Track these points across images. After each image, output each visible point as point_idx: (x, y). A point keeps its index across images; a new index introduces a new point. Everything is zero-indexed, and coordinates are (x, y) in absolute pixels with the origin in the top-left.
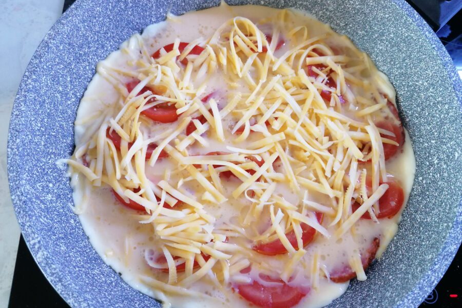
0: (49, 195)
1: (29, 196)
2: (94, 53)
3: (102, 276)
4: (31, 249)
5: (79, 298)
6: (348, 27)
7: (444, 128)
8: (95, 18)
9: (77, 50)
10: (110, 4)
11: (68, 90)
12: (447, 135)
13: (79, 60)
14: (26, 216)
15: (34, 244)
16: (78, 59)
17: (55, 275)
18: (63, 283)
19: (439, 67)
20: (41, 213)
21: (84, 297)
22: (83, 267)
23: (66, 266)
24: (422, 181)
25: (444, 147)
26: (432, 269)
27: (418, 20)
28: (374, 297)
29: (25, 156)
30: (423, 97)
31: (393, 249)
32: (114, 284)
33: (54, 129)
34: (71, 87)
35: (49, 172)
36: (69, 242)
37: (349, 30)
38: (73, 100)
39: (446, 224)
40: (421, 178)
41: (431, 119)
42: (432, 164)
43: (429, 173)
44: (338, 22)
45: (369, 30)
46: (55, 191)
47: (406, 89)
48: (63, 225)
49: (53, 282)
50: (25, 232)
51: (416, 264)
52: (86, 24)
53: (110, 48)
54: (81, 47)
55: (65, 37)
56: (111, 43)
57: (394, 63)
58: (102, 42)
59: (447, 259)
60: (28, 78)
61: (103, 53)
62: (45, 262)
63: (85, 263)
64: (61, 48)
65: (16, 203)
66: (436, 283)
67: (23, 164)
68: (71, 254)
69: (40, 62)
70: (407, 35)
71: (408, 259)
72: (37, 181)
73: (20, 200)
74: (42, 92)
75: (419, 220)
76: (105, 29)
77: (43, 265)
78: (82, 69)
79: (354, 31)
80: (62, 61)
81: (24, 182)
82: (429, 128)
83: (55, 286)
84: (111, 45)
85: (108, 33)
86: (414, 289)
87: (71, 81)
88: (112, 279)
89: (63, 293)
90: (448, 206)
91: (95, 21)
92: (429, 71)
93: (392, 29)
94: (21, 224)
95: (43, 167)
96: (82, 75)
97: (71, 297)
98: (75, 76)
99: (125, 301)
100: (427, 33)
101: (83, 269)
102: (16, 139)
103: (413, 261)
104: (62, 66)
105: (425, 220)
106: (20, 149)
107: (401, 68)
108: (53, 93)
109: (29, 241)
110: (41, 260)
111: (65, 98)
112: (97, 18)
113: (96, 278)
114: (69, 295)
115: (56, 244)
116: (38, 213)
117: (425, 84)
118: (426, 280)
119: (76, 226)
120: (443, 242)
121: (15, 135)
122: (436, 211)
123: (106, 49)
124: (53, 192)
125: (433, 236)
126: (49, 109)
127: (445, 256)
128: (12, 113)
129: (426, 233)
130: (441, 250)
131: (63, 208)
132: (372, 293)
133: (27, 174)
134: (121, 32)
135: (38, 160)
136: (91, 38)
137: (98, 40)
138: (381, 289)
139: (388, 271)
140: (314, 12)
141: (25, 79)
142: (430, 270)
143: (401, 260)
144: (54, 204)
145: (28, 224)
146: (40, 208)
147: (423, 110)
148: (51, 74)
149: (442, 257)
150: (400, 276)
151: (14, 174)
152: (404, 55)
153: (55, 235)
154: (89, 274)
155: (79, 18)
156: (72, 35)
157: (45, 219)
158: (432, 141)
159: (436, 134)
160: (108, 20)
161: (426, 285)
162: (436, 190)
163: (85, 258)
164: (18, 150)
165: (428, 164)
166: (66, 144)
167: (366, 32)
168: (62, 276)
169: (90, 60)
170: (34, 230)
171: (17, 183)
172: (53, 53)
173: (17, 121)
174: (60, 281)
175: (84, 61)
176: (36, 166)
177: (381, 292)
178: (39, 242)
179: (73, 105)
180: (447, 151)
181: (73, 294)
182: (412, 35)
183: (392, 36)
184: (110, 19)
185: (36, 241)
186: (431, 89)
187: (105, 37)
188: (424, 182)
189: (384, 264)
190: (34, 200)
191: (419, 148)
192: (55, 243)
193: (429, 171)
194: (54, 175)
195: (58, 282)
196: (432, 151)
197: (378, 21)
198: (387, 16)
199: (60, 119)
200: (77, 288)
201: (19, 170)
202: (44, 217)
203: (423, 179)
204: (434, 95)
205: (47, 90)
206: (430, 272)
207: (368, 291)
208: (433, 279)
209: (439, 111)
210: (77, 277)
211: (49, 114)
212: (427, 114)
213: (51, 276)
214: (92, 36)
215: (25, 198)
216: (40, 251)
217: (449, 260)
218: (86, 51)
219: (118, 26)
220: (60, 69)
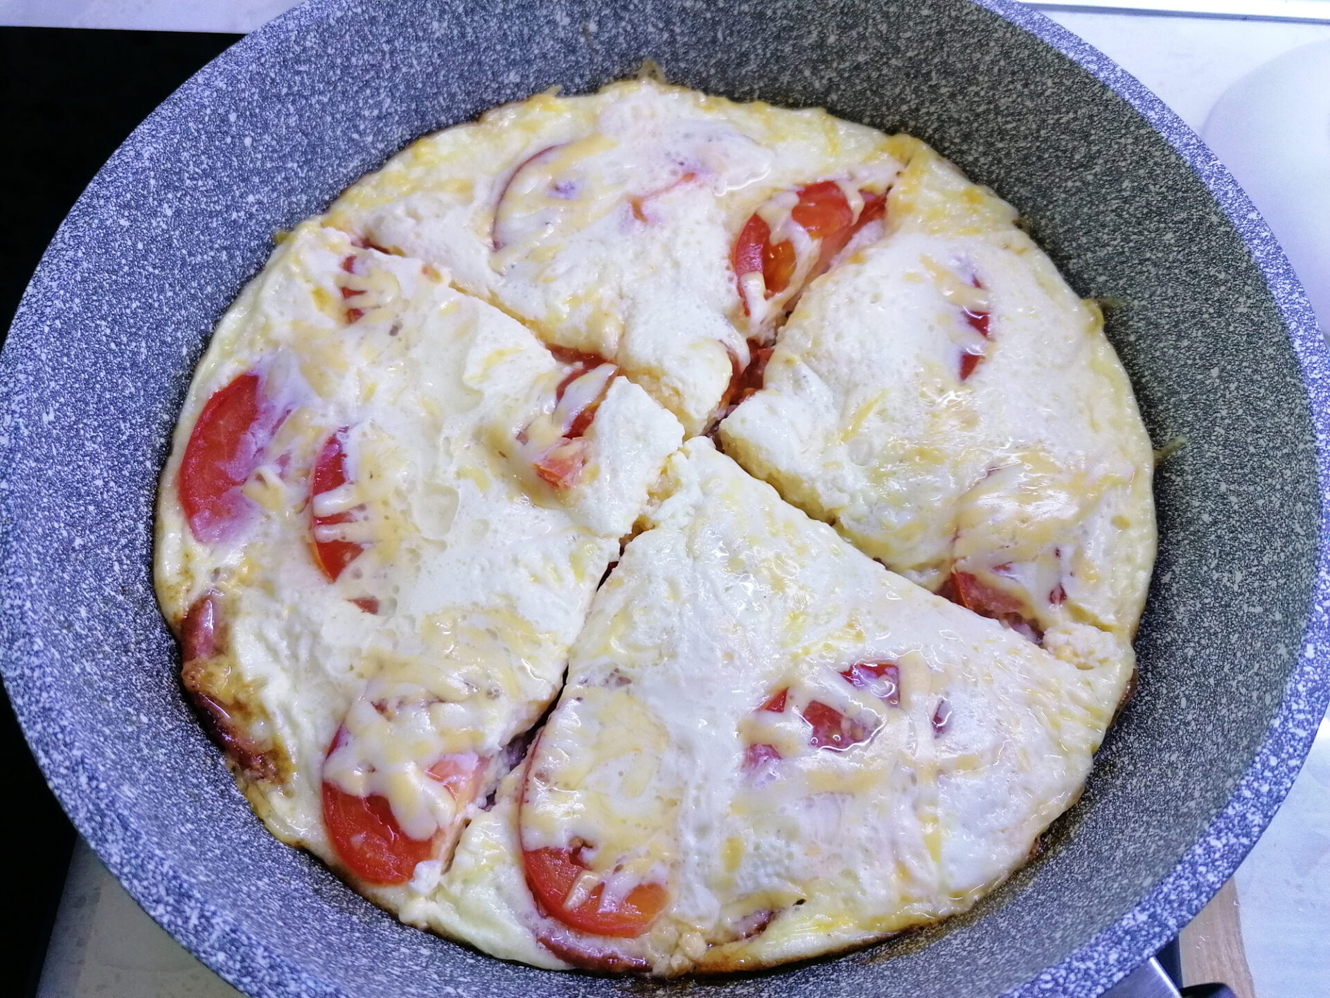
0: (568, 20)
2: (945, 117)
8: (1026, 85)
9: (936, 60)
10: (1071, 115)
11: (835, 65)
22: (394, 68)
23: (390, 16)
24: (414, 950)
28: (108, 649)
32: (356, 136)
33: (731, 36)
34: (844, 70)
35: (624, 23)
36: (456, 52)
38: (817, 85)
39: (203, 879)
42: (450, 982)
43: (426, 967)
45: (1031, 902)
46: (582, 40)
48: (499, 47)
51: (135, 769)
52: (1002, 63)
53: (970, 159)
55: (953, 14)
58: (977, 130)
61: (952, 143)
63: (406, 79)
64: (925, 12)
66: (43, 761)
68: (425, 45)
71: (171, 779)
75: (281, 877)
76: (1009, 126)
80: (896, 25)
85: (1002, 140)
87: (858, 67)
91: (1019, 87)
96: (882, 96)
104: (884, 29)
112: (1026, 91)
118: (60, 736)
119: (505, 86)
124: (578, 32)
131: (545, 57)
132: (125, 659)
136: (977, 94)
137: (978, 115)
150: (130, 729)
153: (467, 14)
154: (378, 77)
155: (1008, 35)
156: (965, 33)
160: (1034, 126)
162: (350, 947)
163: (420, 85)
165: (462, 979)
169: (924, 110)
175: (916, 91)
177: (112, 670)
179: (804, 87)
183: (983, 960)
187: (991, 136)
188: (405, 950)
192: (447, 8)
193: (432, 970)
197: (1050, 918)
198: (1058, 934)
199: (760, 51)
203: (416, 953)
206: (77, 754)
207: (140, 663)
210: (362, 36)
211: (762, 15)
218: (943, 90)
219: (1028, 164)
220: (875, 25)
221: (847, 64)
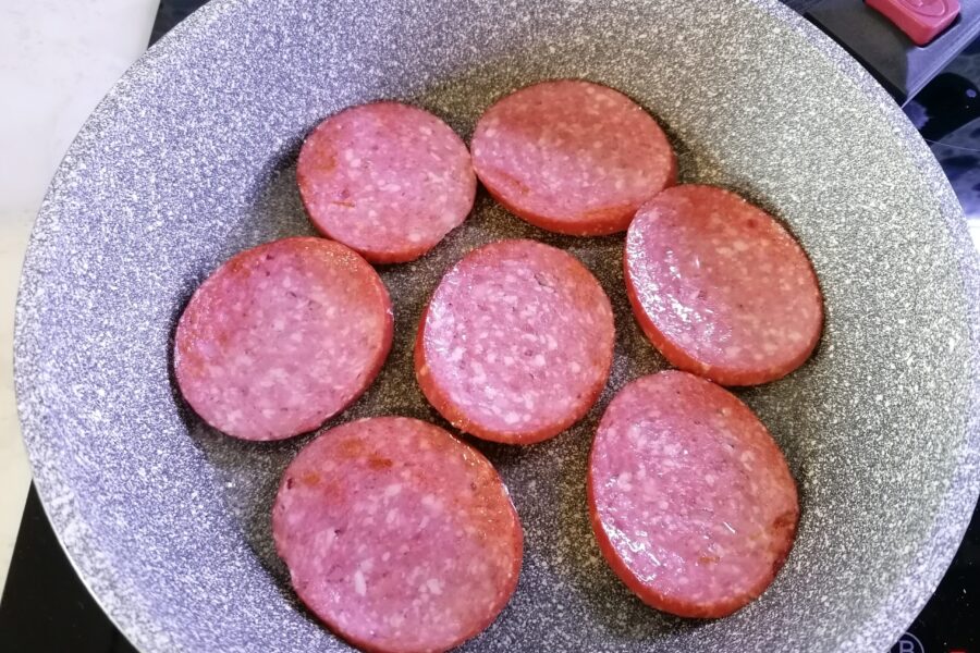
0: (98, 411)
1: (55, 407)
2: (209, 132)
3: (200, 588)
4: (53, 516)
5: (152, 624)
6: (724, 100)
7: (924, 293)
8: (216, 60)
9: (173, 121)
10: (247, 36)
11: (151, 203)
12: (930, 306)
13: (177, 143)
14: (47, 447)
15: (61, 507)
16: (174, 141)
17: (101, 575)
18: (118, 591)
19: (910, 172)
20: (78, 446)
21: (163, 623)
22: (162, 567)
23: (125, 557)
24: (882, 402)
25: (926, 330)
26: (911, 574)
27: (864, 80)
28: (790, 640)
29: (52, 325)
30: (878, 233)
31: (828, 543)
32: (226, 607)
33: (115, 279)
34: (156, 197)
35: (99, 365)
36: (134, 513)
37: (726, 105)
38: (159, 224)
39: (936, 483)
40: (879, 397)
41: (897, 277)
42: (901, 368)
43: (896, 386)
44: (704, 88)
45: (766, 104)
46: (110, 405)
47: (843, 220)
48: (123, 477)
49: (97, 589)
50: (41, 481)
51: (878, 567)
52: (195, 71)
53: (240, 124)
54: (182, 117)
55: (153, 92)
56: (244, 116)
57: (818, 168)
58: (225, 111)
59: (943, 553)
60: (70, 168)
61: (225, 134)
62: (81, 544)
63: (167, 559)
64: (143, 114)
65: (28, 419)
66: (922, 602)
67: (48, 341)
68: (137, 537)
69: (98, 137)
70: (842, 110)
71: (861, 559)
72: (74, 379)
73: (36, 414)
74: (97, 199)
75: (880, 481)
76: (233, 86)
77: (76, 551)
78: (181, 161)
79: (735, 106)
80: (142, 141)
81: (47, 376)
82: (892, 295)
83: (100, 597)
84: (243, 120)
85: (238, 95)
86: (876, 616)
87: (157, 185)
88: (223, 598)
89: (116, 612)
90: (940, 446)
91: (214, 66)
92: (889, 180)
93: (812, 101)
94: (36, 463)
95: (88, 353)
97: (133, 622)
98: (166, 175)
99: (250, 644)
100: (882, 105)
101: (162, 571)
102: (36, 289)
103: (870, 563)
104: (141, 152)
105: (893, 480)
106: (44, 309)
107: (830, 177)
108: (119, 205)
109: (49, 500)
110: (73, 540)
111: (142, 217)
112: (219, 62)
113: (188, 591)
114: (129, 617)
115: (107, 512)
116: (72, 443)
117: (883, 206)
118: (902, 597)
119: (149, 483)
120: (932, 518)
121: (35, 280)
122: (915, 459)
123: (232, 125)
124: (105, 407)
125: (912, 509)
126: (108, 235)
127: (937, 545)
128: (32, 237)
129: (897, 506)
130: (929, 534)
131: (124, 441)
132: (786, 633)
133: (54, 361)
134: (266, 94)
135: (78, 338)
136: (205, 100)
137: (217, 106)
138: (804, 623)
139: (819, 588)
140: (654, 69)
141: (64, 169)
142: (908, 575)
143: (844, 564)
144: (106, 433)
145: (49, 464)
146: (77, 435)
147: (879, 259)
148: (119, 164)
149: (932, 549)
150: (845, 593)
151: (28, 359)
152: (837, 151)
153: (106, 495)
154: (173, 580)
155: (182, 57)
156: (167, 90)
157: (86, 458)
158: (900, 321)
159: (907, 305)
160: (241, 67)
161: (901, 606)
162: (913, 417)
163: (167, 550)
164: (39, 310)
165: (893, 367)
166: (137, 313)
167: (760, 107)
168: (117, 575)
170: (60, 477)
171: (32, 378)
172: (126, 122)
173: (41, 253)
174: (112, 586)
175: (186, 147)
176: (74, 349)
177: (805, 629)
178: (71, 502)
179: (159, 235)
180: (933, 337)
181: (138, 616)
182: (853, 110)
183: (813, 113)
184: (245, 65)
185: (65, 499)
186: (893, 217)
187: (233, 102)
188: (887, 404)
189: (810, 575)
190: (65, 417)
191: (873, 336)
192: (104, 509)
193: (896, 382)
194: (110, 372)
195: (107, 588)
196: (900, 341)
197: (784, 86)
198: (802, 74)
199: (129, 260)
200: (149, 603)
201: (39, 351)
202: (85, 454)
203: (884, 399)
204: (899, 227)
205: (107, 197)
206: (907, 581)
207: (777, 630)
208: (915, 595)
209: (913, 259)
210: (149, 584)
211: (107, 246)
212: (888, 266)
213: (93, 576)
214: (206, 96)
215: (48, 410)
216: (73, 521)
217: (948, 554)
218: (193, 126)
219: (261, 82)
220: (137, 158)
221: (153, 193)
